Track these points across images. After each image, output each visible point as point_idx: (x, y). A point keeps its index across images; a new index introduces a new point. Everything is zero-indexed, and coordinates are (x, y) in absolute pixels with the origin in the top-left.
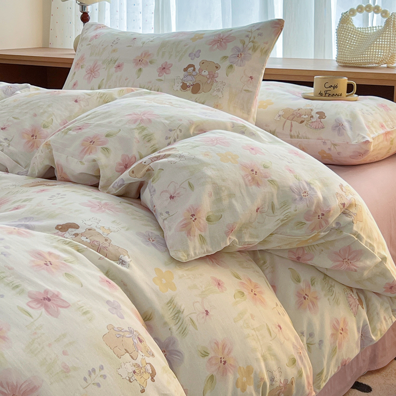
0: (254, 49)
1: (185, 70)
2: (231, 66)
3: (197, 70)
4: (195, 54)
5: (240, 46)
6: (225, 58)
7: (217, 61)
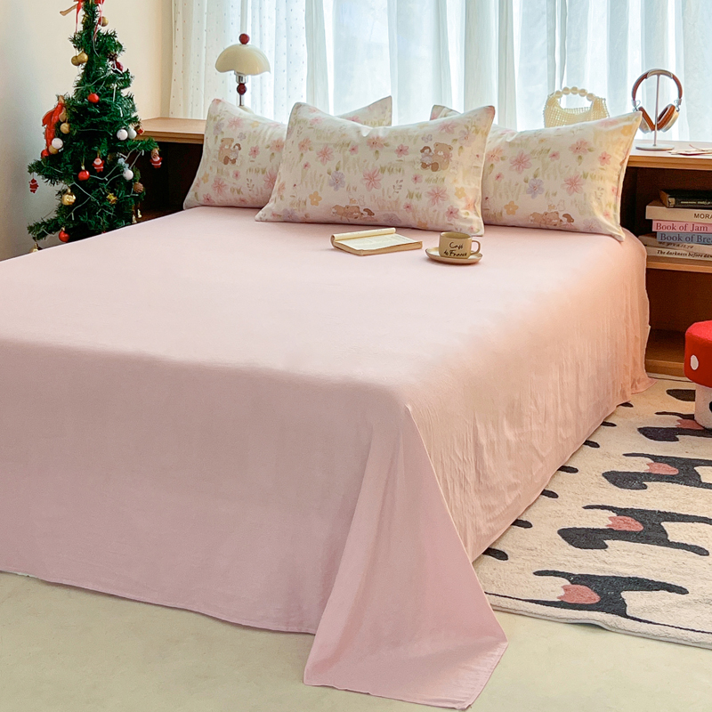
0: (477, 132)
1: (422, 151)
2: (461, 147)
3: (433, 151)
4: (427, 138)
5: (466, 130)
6: (456, 140)
7: (449, 143)
